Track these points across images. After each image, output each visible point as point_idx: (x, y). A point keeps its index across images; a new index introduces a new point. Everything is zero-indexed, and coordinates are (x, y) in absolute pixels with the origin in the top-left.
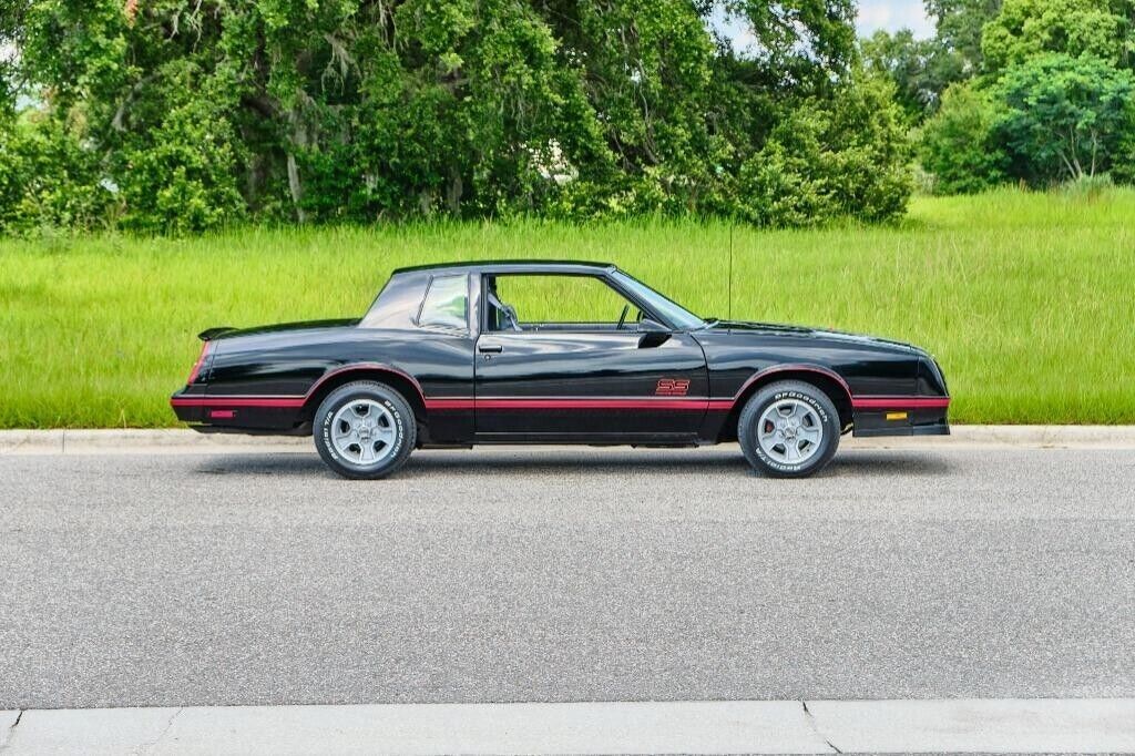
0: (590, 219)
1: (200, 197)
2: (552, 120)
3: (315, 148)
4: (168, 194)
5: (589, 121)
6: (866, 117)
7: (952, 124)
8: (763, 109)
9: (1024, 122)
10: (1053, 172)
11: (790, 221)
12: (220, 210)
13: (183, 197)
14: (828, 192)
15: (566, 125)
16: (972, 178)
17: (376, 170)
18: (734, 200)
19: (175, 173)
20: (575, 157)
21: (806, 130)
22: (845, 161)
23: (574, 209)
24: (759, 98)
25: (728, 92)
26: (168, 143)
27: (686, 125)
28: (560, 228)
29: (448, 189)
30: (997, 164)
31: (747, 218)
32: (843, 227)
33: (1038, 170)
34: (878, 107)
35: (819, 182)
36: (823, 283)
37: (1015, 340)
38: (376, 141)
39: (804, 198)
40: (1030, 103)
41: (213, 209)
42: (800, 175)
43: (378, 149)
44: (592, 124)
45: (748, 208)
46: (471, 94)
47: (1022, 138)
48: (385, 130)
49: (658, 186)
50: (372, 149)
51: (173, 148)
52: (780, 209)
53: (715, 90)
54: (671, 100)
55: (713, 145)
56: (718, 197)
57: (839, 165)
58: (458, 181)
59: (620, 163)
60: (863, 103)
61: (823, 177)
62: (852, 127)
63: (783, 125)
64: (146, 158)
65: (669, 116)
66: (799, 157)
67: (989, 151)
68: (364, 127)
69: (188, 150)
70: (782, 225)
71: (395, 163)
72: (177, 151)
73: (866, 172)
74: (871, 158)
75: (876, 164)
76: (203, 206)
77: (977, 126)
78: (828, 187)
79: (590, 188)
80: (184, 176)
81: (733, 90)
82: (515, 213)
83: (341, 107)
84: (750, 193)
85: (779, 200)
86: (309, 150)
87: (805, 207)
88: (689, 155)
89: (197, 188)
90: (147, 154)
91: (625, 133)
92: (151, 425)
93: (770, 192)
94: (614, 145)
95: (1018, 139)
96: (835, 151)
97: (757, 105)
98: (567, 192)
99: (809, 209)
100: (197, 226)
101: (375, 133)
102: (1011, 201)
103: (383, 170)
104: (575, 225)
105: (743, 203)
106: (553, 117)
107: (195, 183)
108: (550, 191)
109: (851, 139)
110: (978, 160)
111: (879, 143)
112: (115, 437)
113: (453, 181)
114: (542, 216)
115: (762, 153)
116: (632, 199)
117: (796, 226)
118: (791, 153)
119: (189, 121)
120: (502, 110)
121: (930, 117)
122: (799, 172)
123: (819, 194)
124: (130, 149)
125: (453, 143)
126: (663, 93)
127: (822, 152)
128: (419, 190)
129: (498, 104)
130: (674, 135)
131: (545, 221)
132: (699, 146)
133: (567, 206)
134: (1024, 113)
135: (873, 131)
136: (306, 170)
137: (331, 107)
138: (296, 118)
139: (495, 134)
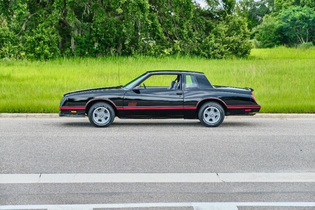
0: (159, 56)
1: (47, 50)
2: (148, 27)
3: (80, 35)
4: (38, 49)
5: (159, 28)
6: (239, 27)
7: (266, 27)
8: (209, 24)
9: (287, 26)
10: (296, 41)
11: (217, 57)
12: (53, 53)
13: (42, 50)
14: (228, 48)
15: (152, 29)
16: (271, 43)
17: (98, 41)
18: (201, 51)
19: (40, 43)
20: (155, 38)
21: (222, 30)
22: (233, 39)
23: (155, 53)
24: (208, 21)
25: (199, 20)
26: (38, 34)
27: (187, 29)
28: (151, 58)
29: (118, 47)
30: (279, 39)
31: (204, 56)
32: (232, 59)
33: (291, 40)
34: (242, 24)
35: (225, 45)
36: (225, 75)
37: (276, 91)
38: (98, 33)
39: (221, 50)
40: (289, 21)
41: (51, 53)
42: (219, 43)
43: (98, 36)
44: (160, 29)
45: (204, 53)
46: (125, 20)
47: (286, 31)
48: (100, 30)
49: (179, 47)
50: (97, 35)
51: (40, 35)
52: (214, 53)
53: (195, 19)
54: (182, 22)
55: (194, 35)
56: (196, 50)
57: (231, 41)
58: (121, 45)
59: (168, 40)
60: (238, 23)
61: (226, 44)
62: (234, 30)
63: (215, 29)
64: (31, 38)
65: (182, 27)
66: (219, 38)
67: (276, 35)
68: (94, 29)
69: (44, 36)
70: (214, 58)
71: (103, 40)
72: (41, 36)
73: (238, 43)
74: (240, 39)
75: (241, 40)
76: (48, 52)
77: (273, 28)
78: (228, 47)
79: (159, 47)
80: (43, 43)
81: (200, 19)
82: (138, 54)
83: (87, 23)
84: (205, 49)
85: (213, 51)
86: (78, 36)
87: (221, 52)
88: (187, 38)
89: (46, 47)
90: (32, 37)
91: (169, 31)
92: (49, 112)
93: (211, 48)
94: (166, 34)
95: (285, 31)
96: (230, 36)
97: (207, 23)
98: (153, 48)
99: (222, 53)
100: (46, 58)
101: (97, 31)
102: (282, 50)
103: (100, 41)
104: (155, 58)
105: (203, 51)
106: (149, 26)
107: (46, 46)
108: (148, 48)
109: (234, 33)
110: (273, 37)
111: (242, 35)
112: (40, 115)
113: (119, 45)
114: (146, 55)
115: (209, 37)
116: (171, 50)
117: (218, 58)
118: (217, 37)
119: (44, 28)
120: (134, 24)
121: (259, 25)
122: (219, 42)
123: (225, 49)
124: (27, 36)
125: (120, 33)
126: (180, 20)
127: (226, 37)
128: (110, 47)
129: (133, 23)
130: (183, 32)
131: (146, 56)
132: (190, 35)
133: (153, 52)
134: (287, 24)
135: (241, 31)
136: (77, 42)
137: (84, 23)
138: (74, 26)
139: (132, 31)
